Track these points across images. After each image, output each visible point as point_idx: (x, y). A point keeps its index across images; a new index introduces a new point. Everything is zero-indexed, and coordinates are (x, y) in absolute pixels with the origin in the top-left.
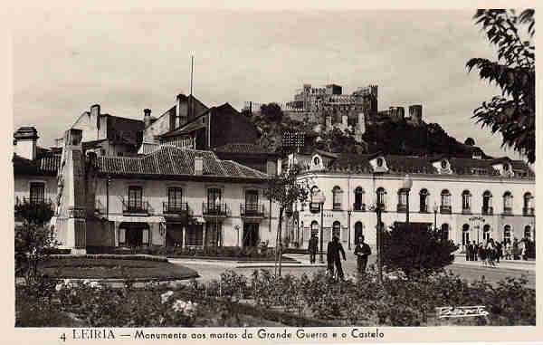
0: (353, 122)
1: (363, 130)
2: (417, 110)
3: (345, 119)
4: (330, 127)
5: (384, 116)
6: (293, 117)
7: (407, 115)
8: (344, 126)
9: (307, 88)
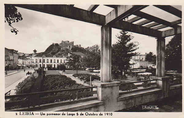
0: (70, 47)
1: (71, 48)
2: (80, 45)
3: (68, 46)
4: (66, 47)
5: (75, 46)
6: (60, 45)
7: (79, 46)
8: (68, 47)
9: (62, 41)
